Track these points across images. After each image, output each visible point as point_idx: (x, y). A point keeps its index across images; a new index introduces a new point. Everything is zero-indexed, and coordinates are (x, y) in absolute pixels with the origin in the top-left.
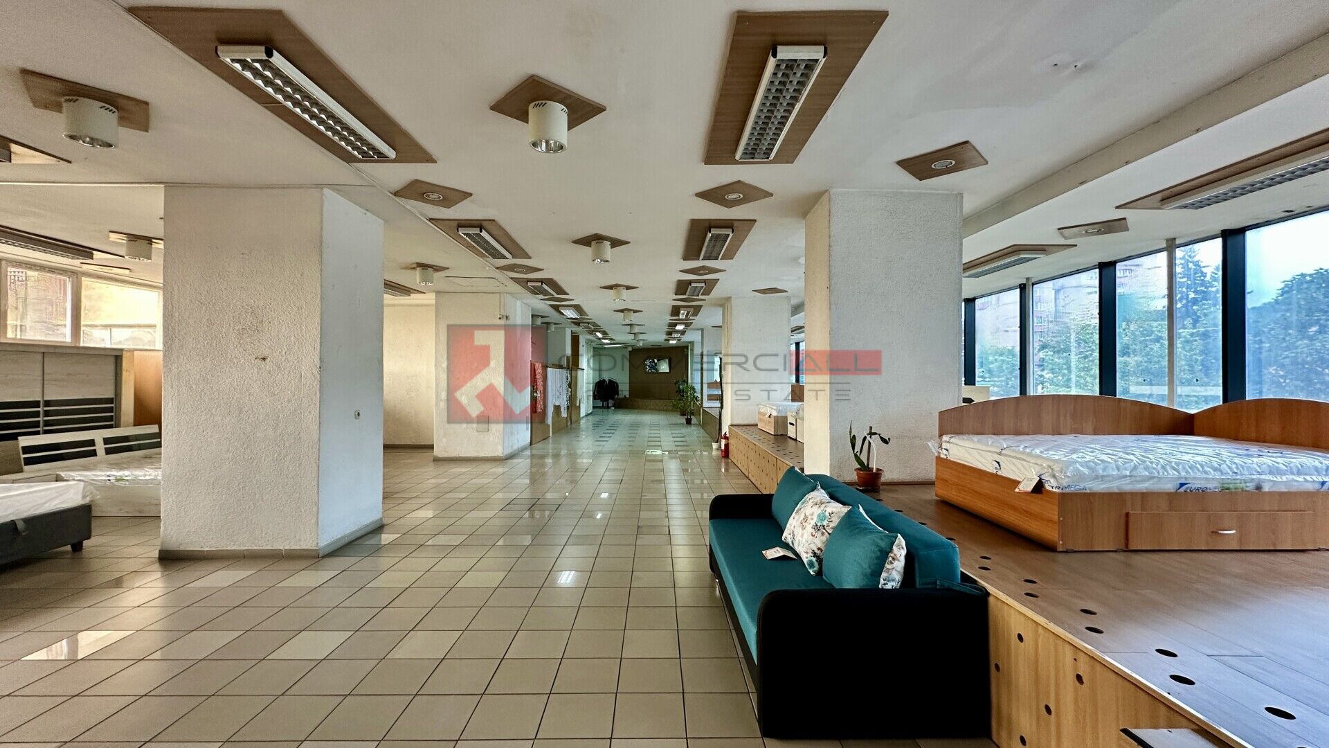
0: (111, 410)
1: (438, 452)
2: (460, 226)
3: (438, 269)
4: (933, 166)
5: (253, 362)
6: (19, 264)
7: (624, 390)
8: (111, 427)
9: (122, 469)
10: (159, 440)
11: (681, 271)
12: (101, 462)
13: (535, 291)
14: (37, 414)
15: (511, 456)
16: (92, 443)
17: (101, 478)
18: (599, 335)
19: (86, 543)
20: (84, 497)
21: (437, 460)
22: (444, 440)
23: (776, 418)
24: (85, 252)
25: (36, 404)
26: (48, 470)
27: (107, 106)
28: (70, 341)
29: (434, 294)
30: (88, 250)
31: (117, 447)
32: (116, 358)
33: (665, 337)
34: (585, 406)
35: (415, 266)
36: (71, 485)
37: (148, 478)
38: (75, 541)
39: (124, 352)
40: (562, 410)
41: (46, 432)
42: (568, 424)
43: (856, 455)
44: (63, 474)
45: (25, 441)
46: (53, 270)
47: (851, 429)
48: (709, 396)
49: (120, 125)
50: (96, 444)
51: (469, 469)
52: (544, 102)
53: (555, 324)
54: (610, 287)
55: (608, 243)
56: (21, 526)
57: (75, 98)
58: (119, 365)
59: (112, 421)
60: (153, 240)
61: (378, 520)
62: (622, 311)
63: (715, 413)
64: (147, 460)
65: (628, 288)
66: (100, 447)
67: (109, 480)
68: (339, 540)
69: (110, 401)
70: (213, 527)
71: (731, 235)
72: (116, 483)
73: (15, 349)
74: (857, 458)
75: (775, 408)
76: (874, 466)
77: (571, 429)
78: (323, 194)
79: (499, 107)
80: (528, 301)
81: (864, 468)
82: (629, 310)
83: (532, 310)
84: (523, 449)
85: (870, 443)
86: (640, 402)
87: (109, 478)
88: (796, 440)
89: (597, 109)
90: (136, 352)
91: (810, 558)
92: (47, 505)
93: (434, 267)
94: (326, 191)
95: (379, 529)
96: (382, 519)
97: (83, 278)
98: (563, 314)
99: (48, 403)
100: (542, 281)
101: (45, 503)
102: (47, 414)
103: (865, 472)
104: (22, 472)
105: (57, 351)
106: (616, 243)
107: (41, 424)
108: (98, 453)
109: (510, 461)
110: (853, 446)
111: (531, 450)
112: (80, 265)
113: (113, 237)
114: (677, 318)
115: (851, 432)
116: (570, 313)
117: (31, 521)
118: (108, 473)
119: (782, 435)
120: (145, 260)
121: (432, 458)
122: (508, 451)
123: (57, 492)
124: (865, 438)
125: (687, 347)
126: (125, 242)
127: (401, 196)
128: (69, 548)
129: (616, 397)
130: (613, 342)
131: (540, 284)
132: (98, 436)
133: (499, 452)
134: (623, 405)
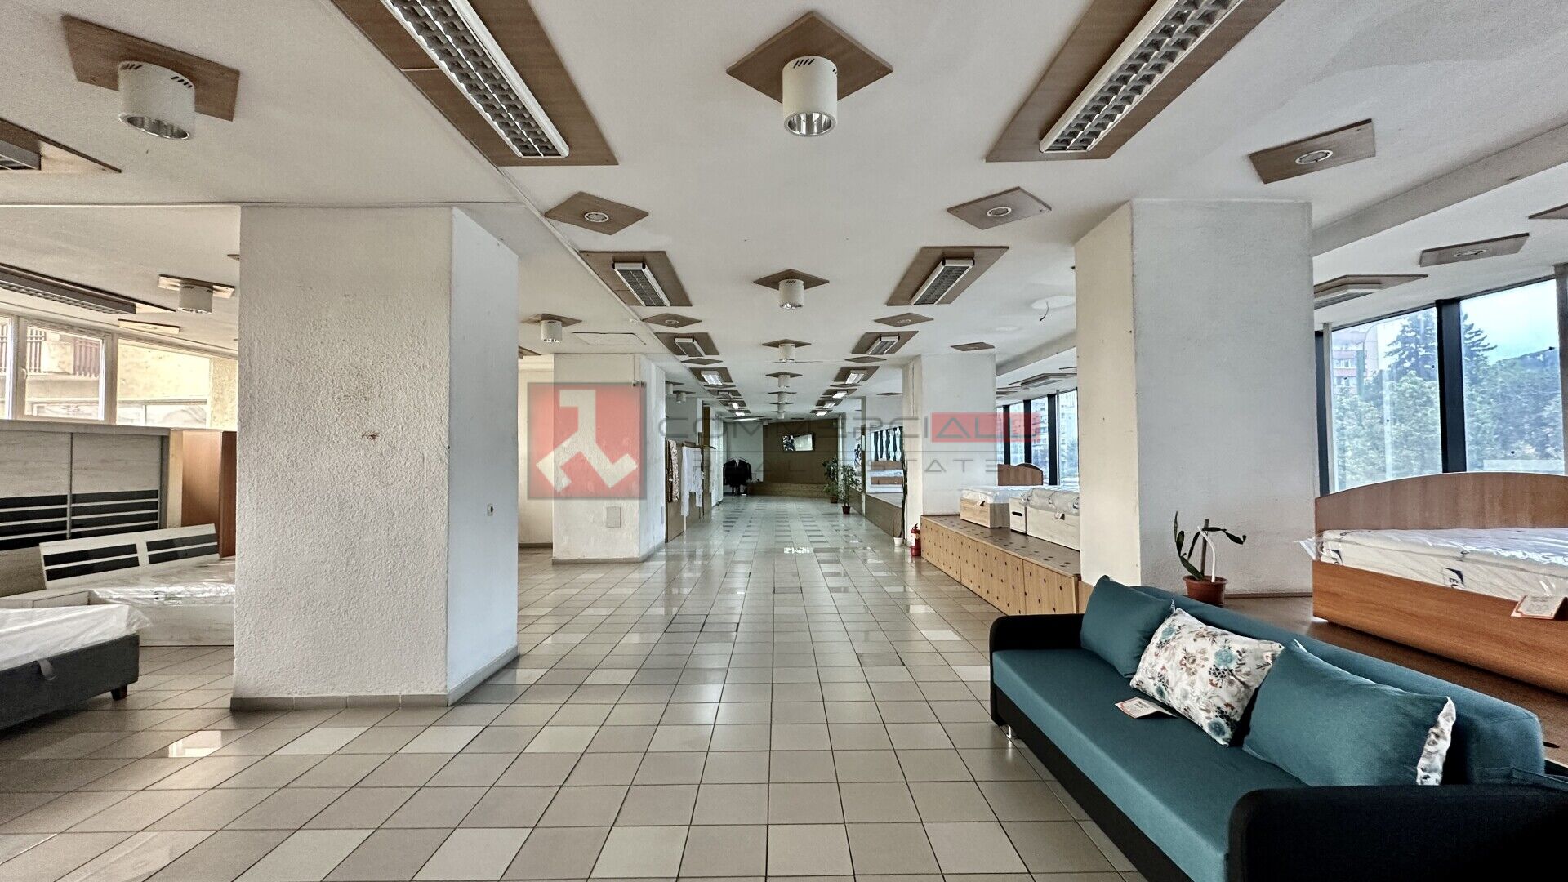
0: (154, 505)
1: (558, 553)
2: (615, 261)
3: (566, 322)
4: (1298, 161)
5: (359, 440)
6: (41, 322)
7: (758, 475)
8: (154, 527)
9: (172, 584)
10: (216, 543)
11: (876, 321)
12: (145, 574)
13: (676, 350)
14: (63, 513)
15: (648, 558)
16: (132, 549)
17: (146, 596)
18: (736, 406)
19: (130, 687)
20: (129, 625)
21: (557, 564)
22: (566, 538)
23: (993, 506)
24: (127, 304)
25: (62, 499)
26: (78, 585)
27: (181, 77)
28: (103, 419)
29: (552, 356)
30: (128, 301)
31: (163, 553)
32: (163, 439)
33: (813, 407)
34: (717, 490)
35: (539, 318)
36: (112, 610)
37: (207, 595)
38: (117, 686)
39: (172, 433)
40: (697, 498)
41: (75, 536)
42: (700, 518)
43: (1183, 560)
44: (99, 592)
45: (48, 549)
46: (81, 329)
47: (1176, 522)
48: (872, 478)
49: (197, 110)
50: (138, 551)
51: (600, 575)
52: (811, 58)
53: (687, 393)
54: (775, 345)
55: (801, 283)
56: (46, 668)
57: (137, 63)
58: (165, 448)
59: (157, 519)
60: (215, 287)
61: (512, 651)
62: (776, 375)
63: (897, 501)
64: (203, 570)
65: (798, 344)
66: (143, 555)
67: (157, 598)
68: (470, 679)
69: (153, 494)
70: (305, 667)
71: (971, 267)
72: (166, 603)
73: (35, 428)
74: (1185, 562)
75: (990, 493)
76: (1212, 573)
77: (703, 521)
78: (452, 216)
79: (740, 71)
80: (664, 364)
81: (1196, 575)
82: (785, 374)
83: (667, 375)
84: (659, 549)
85: (1205, 541)
86: (779, 487)
87: (156, 596)
88: (1026, 534)
89: (882, 70)
90: (184, 432)
91: (1214, 719)
92: (82, 637)
93: (563, 320)
94: (456, 211)
95: (513, 662)
96: (517, 647)
97: (120, 341)
98: (704, 380)
99: (75, 498)
100: (693, 337)
101: (79, 635)
102: (75, 512)
103: (1200, 582)
104: (44, 588)
105: (88, 431)
106: (811, 282)
107: (68, 526)
108: (140, 563)
109: (646, 563)
110: (1179, 545)
111: (667, 548)
112: (117, 323)
113: (164, 282)
114: (843, 383)
115: (1176, 528)
116: (712, 379)
117: (62, 661)
118: (157, 589)
119: (1000, 528)
120: (204, 313)
121: (551, 562)
122: (644, 552)
123: (93, 620)
124: (1199, 533)
125: (836, 420)
126: (178, 289)
127: (554, 218)
128: (109, 694)
129: (749, 481)
130: (747, 414)
131: (690, 341)
132: (140, 539)
133: (635, 552)
134: (755, 491)
